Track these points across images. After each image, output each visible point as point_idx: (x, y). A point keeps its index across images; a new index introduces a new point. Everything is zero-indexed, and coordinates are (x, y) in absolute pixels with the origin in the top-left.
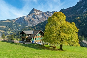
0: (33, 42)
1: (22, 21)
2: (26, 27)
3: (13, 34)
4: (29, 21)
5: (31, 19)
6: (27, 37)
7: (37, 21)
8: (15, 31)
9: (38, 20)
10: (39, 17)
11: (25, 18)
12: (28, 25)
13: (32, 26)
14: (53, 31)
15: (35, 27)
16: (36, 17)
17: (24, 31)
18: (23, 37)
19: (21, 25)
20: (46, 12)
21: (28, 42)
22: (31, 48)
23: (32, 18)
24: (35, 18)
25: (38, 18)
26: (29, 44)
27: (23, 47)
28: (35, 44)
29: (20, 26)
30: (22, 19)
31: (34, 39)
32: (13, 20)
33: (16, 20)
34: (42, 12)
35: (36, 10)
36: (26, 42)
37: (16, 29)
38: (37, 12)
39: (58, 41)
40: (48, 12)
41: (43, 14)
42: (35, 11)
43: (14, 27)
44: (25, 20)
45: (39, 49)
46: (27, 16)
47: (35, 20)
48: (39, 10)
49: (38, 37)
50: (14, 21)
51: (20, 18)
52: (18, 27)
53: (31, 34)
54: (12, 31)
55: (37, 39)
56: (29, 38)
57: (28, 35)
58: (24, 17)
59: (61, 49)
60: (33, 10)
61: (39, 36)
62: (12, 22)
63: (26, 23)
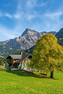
0: (20, 68)
1: (14, 43)
2: (18, 50)
3: (3, 58)
4: (21, 44)
5: (24, 41)
6: (14, 62)
7: (31, 43)
8: (6, 55)
9: (32, 41)
10: (33, 38)
11: (18, 39)
12: (21, 48)
13: (25, 49)
14: (41, 55)
15: (29, 50)
16: (30, 38)
17: (11, 55)
18: (10, 62)
19: (12, 47)
20: (42, 32)
21: (15, 68)
22: (15, 75)
23: (25, 39)
24: (29, 40)
25: (32, 40)
26: (15, 70)
27: (7, 73)
28: (22, 70)
29: (11, 49)
30: (14, 41)
31: (23, 64)
32: (3, 42)
33: (7, 42)
34: (37, 32)
35: (31, 30)
36: (13, 68)
37: (6, 53)
38: (32, 32)
39: (46, 67)
40: (45, 32)
41: (38, 34)
42: (29, 32)
43: (4, 51)
44: (17, 42)
45: (24, 75)
46: (20, 38)
47: (29, 43)
48: (34, 30)
49: (26, 62)
50: (5, 44)
51: (11, 40)
52: (8, 50)
53: (18, 58)
54: (2, 54)
55: (25, 64)
56: (16, 63)
57: (15, 60)
58: (16, 39)
59: (52, 77)
60: (27, 30)
61: (28, 62)
62: (3, 44)
63: (18, 45)
